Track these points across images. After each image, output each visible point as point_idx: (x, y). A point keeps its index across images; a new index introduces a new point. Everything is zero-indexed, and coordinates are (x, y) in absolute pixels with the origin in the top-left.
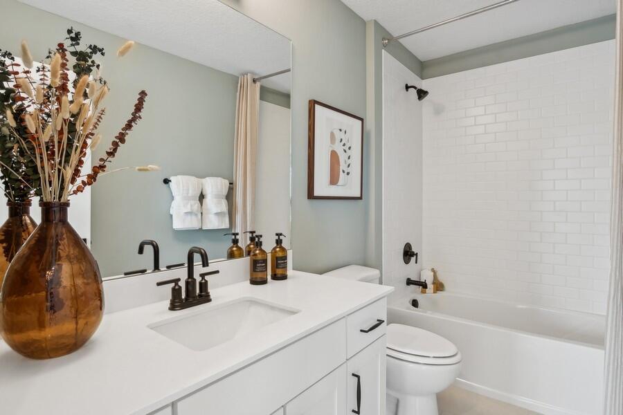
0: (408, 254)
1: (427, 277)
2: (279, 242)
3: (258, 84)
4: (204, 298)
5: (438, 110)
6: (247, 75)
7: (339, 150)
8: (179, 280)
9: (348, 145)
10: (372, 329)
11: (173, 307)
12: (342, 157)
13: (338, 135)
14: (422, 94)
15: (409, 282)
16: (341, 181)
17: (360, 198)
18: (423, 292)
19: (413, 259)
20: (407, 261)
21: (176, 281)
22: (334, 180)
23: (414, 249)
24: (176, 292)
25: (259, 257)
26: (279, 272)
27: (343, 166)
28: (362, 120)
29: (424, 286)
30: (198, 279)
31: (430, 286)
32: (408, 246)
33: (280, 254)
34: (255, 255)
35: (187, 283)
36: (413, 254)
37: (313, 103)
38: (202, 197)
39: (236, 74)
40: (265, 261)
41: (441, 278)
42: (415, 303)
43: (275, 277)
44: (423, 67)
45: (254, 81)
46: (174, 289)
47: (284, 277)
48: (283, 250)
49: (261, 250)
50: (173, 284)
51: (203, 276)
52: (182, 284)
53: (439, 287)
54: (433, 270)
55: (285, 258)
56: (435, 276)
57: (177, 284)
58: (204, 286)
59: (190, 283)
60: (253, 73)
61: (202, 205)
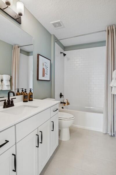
0: (61, 95)
1: (65, 101)
2: (31, 91)
3: (19, 48)
4: (12, 105)
5: (68, 59)
6: (16, 45)
7: (45, 68)
8: (6, 100)
9: (47, 67)
10: (56, 111)
11: (4, 107)
12: (46, 70)
13: (45, 64)
14: (65, 55)
15: (61, 103)
16: (45, 76)
17: (50, 81)
18: (65, 105)
19: (62, 97)
20: (61, 97)
21: (5, 100)
22: (43, 76)
23: (62, 94)
24: (5, 103)
25: (26, 95)
26: (31, 99)
27: (46, 72)
28: (50, 60)
29: (65, 103)
30: (11, 100)
31: (66, 104)
32: (61, 94)
33: (31, 94)
34: (25, 94)
35: (8, 101)
36: (62, 96)
37: (38, 55)
38: (2, 80)
39: (13, 45)
40: (27, 96)
41: (69, 102)
42: (63, 108)
43: (30, 100)
44: (65, 48)
45: (18, 47)
46: (4, 103)
47: (32, 100)
48: (32, 93)
49: (26, 93)
50: (4, 101)
51: (12, 99)
52: (6, 101)
53: (68, 104)
54: (67, 100)
55: (32, 95)
56: (67, 101)
57: (5, 101)
58: (12, 102)
59: (9, 101)
60: (18, 45)
61: (2, 83)
